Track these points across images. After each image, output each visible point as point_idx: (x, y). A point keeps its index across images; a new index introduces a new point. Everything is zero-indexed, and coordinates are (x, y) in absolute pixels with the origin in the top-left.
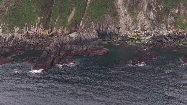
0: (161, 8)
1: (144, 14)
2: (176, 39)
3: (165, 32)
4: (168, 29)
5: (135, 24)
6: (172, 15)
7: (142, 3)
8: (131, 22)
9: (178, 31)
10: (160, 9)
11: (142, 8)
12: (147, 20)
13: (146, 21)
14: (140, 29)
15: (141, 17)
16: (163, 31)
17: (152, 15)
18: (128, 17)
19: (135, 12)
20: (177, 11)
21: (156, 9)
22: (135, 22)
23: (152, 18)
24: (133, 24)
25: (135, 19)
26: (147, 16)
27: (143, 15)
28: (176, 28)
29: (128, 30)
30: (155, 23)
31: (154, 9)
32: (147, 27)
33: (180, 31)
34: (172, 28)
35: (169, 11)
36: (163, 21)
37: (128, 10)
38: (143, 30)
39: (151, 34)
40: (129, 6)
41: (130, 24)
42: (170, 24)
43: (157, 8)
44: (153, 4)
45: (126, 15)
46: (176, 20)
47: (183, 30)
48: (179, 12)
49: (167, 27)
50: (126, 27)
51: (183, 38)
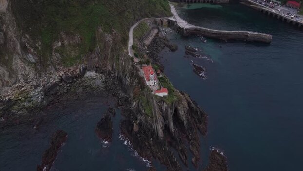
0: (40, 46)
1: (21, 59)
2: (71, 82)
3: (55, 77)
4: (58, 70)
5: (13, 76)
6: (57, 51)
7: (12, 43)
8: (7, 74)
9: (70, 70)
10: (40, 48)
11: (14, 49)
12: (27, 66)
13: (27, 68)
14: (22, 80)
15: (18, 63)
16: (53, 76)
17: (31, 58)
19: (7, 58)
20: (60, 44)
21: (34, 50)
22: (12, 72)
23: (33, 60)
24: (10, 76)
25: (11, 69)
26: (25, 60)
27: (19, 61)
28: (66, 66)
29: (7, 86)
30: (40, 69)
31: (32, 50)
32: (31, 76)
33: (72, 69)
34: (61, 68)
35: (51, 47)
36: (48, 63)
38: (27, 82)
39: (40, 84)
41: (7, 78)
42: (59, 64)
43: (36, 48)
44: (28, 44)
46: (63, 55)
47: (75, 67)
48: (63, 44)
49: (55, 68)
50: (3, 83)
51: (78, 78)
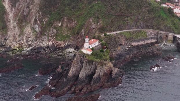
0: (45, 21)
1: (31, 27)
2: (53, 50)
3: (45, 44)
4: (49, 41)
5: (21, 36)
6: (55, 28)
7: (31, 16)
8: (18, 34)
9: (58, 43)
10: (45, 23)
11: (31, 21)
12: (32, 32)
13: (32, 34)
14: (25, 40)
16: (44, 43)
17: (37, 27)
18: (17, 30)
19: (23, 24)
20: (60, 24)
21: (40, 22)
22: (22, 34)
23: (38, 30)
24: (19, 36)
25: (22, 32)
26: (33, 29)
27: (29, 28)
28: (56, 40)
29: (15, 42)
30: (38, 36)
31: (39, 22)
32: (31, 39)
33: (59, 42)
34: (52, 40)
35: (53, 24)
36: (45, 33)
37: (18, 24)
38: (27, 42)
39: (33, 45)
40: (19, 20)
41: (17, 36)
42: (51, 36)
43: (42, 22)
44: (38, 17)
45: (15, 27)
46: (58, 32)
47: (62, 42)
48: (62, 25)
49: (48, 38)
50: (14, 39)
51: (60, 49)
